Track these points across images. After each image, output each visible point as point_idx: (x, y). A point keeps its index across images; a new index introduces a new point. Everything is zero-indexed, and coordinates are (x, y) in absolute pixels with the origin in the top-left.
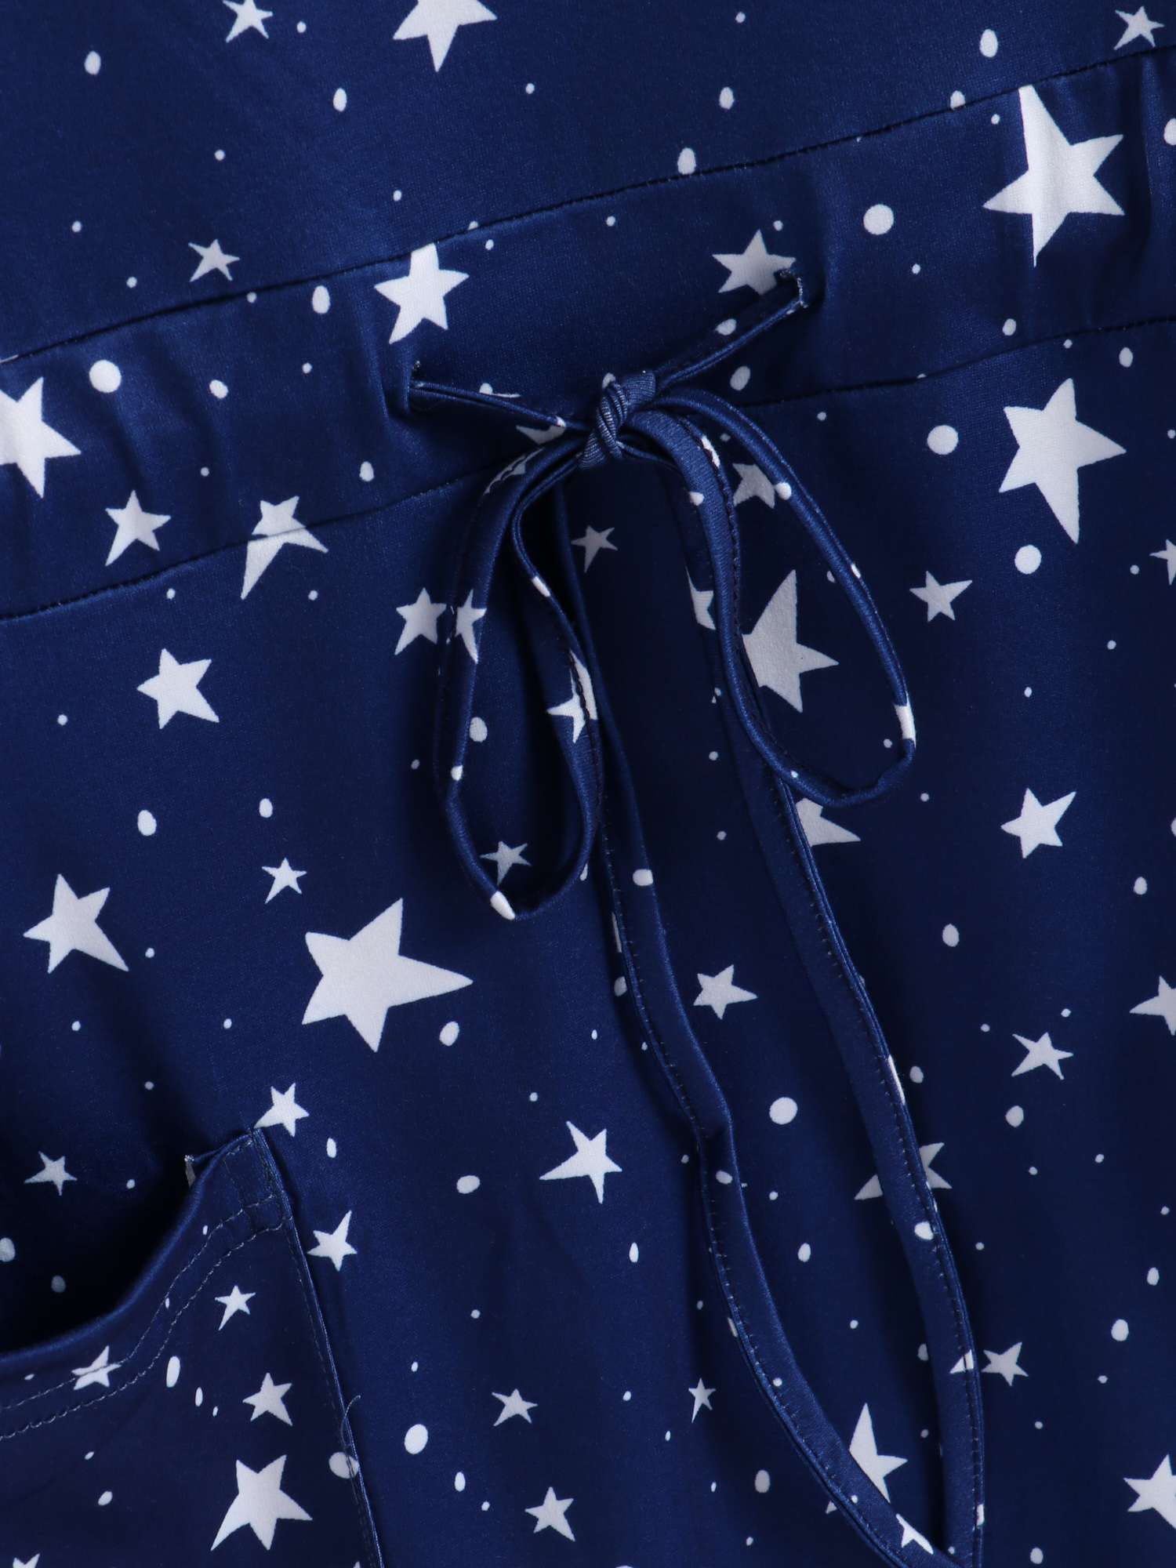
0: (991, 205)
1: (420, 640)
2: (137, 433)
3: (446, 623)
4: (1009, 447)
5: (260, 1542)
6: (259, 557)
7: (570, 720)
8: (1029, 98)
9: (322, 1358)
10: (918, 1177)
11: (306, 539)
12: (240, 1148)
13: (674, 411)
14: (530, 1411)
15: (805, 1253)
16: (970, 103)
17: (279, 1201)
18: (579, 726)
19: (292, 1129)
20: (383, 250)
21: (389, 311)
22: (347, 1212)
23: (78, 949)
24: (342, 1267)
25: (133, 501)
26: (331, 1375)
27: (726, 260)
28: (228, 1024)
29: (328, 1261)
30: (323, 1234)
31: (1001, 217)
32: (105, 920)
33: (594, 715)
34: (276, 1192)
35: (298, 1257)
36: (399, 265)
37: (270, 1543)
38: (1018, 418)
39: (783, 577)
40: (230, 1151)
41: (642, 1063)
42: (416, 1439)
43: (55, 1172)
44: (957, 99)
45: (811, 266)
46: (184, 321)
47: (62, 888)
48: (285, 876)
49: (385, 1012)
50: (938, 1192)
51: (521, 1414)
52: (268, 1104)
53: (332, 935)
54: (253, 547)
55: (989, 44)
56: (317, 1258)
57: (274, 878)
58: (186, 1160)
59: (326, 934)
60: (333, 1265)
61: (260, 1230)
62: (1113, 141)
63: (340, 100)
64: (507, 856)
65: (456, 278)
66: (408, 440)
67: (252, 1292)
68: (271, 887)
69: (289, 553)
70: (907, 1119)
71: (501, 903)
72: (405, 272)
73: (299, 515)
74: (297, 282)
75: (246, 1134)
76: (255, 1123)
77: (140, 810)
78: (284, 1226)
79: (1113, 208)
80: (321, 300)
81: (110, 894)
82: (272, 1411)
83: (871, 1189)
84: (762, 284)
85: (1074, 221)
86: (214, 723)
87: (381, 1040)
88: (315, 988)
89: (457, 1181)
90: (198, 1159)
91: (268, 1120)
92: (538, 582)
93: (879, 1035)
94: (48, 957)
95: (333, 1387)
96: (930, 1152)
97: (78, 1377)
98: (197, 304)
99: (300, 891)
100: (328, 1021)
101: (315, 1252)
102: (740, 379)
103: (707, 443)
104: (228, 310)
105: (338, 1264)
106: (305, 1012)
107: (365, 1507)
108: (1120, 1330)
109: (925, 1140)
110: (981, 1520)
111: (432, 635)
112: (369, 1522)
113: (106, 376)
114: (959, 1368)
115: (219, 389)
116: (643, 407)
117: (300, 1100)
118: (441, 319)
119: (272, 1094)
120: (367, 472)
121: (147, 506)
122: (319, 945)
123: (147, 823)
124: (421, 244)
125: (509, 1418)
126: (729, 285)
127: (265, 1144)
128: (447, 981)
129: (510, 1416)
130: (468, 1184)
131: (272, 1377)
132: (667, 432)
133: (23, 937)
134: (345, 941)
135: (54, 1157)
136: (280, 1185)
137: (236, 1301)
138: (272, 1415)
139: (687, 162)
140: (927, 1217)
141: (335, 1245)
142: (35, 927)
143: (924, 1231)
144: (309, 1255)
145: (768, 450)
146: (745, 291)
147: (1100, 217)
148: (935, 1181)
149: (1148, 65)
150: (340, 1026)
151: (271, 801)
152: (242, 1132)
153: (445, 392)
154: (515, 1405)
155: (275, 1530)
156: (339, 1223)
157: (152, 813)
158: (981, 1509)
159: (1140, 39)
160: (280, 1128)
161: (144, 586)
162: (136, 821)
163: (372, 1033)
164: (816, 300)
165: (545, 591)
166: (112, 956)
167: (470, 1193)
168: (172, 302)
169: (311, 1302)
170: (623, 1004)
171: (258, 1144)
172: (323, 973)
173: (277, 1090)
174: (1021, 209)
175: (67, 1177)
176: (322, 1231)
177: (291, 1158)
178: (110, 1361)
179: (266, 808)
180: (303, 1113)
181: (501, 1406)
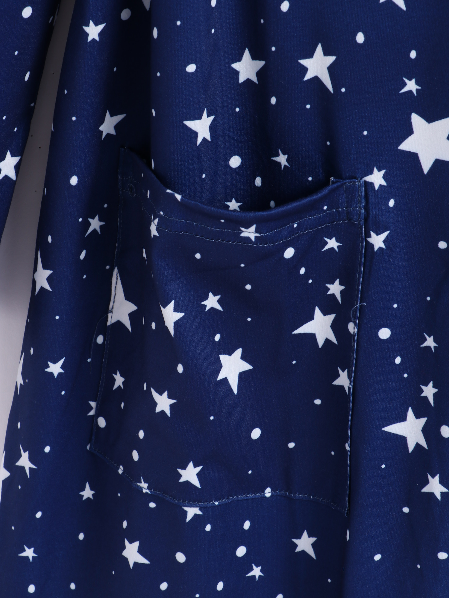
5: (318, 343)
9: (357, 282)
12: (353, 184)
14: (435, 347)
17: (360, 212)
19: (377, 187)
22: (388, 231)
23: (318, 76)
24: (377, 250)
26: (358, 291)
28: (365, 133)
29: (372, 246)
30: (374, 234)
32: (331, 69)
34: (360, 208)
35: (362, 238)
37: (321, 346)
40: (348, 183)
42: (385, 333)
43: (282, 159)
47: (319, 49)
48: (411, 86)
49: (434, 160)
51: (431, 346)
52: (371, 173)
53: (423, 119)
56: (369, 242)
57: (407, 84)
58: (331, 178)
59: (421, 117)
60: (374, 248)
61: (349, 220)
67: (341, 243)
68: (404, 87)
75: (357, 179)
76: (363, 177)
77: (359, 31)
78: (359, 223)
81: (336, 60)
82: (336, 294)
86: (403, 10)
87: (429, 170)
88: (409, 137)
89: (439, 242)
90: (334, 180)
91: (368, 179)
94: (306, 74)
95: (358, 296)
97: (243, 232)
99: (416, 95)
100: (410, 152)
101: (369, 239)
105: (376, 249)
106: (401, 144)
107: (354, 348)
112: (354, 355)
117: (385, 177)
119: (374, 170)
122: (416, 120)
123: (360, 38)
125: (427, 346)
127: (363, 188)
129: (427, 345)
130: (443, 245)
131: (340, 281)
133: (298, 61)
134: (427, 123)
135: (284, 154)
136: (363, 207)
137: (332, 244)
138: (335, 296)
141: (378, 240)
142: (304, 60)
144: (367, 240)
150: (413, 157)
151: (417, 52)
152: (355, 178)
154: (430, 342)
155: (324, 342)
156: (382, 233)
157: (364, 35)
160: (372, 184)
162: (356, 35)
163: (425, 168)
166: (329, 85)
167: (442, 249)
169: (361, 258)
171: (360, 186)
172: (414, 132)
173: (377, 169)
175: (286, 164)
176: (374, 232)
177: (372, 198)
178: (256, 231)
179: (413, 54)
180: (384, 183)
181: (425, 340)
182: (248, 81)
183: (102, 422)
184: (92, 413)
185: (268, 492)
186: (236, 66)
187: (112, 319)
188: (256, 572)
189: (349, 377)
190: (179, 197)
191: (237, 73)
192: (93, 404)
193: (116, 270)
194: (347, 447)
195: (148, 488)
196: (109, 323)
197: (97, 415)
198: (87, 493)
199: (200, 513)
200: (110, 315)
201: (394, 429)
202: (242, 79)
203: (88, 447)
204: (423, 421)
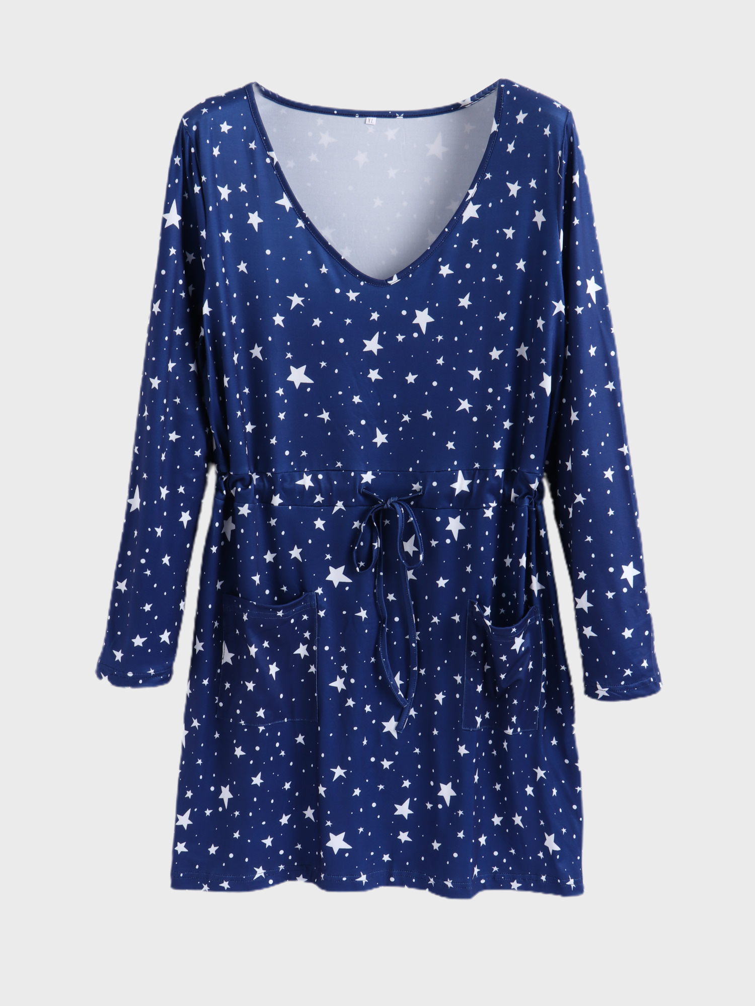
0: (451, 486)
1: (356, 528)
2: (323, 486)
3: (360, 526)
4: (448, 523)
6: (336, 509)
7: (375, 546)
8: (460, 472)
9: (316, 631)
10: (415, 636)
11: (343, 508)
13: (399, 504)
14: (345, 651)
15: (395, 643)
16: (451, 470)
17: (315, 604)
18: (376, 547)
19: (320, 594)
20: (363, 470)
21: (362, 479)
22: (325, 610)
23: (296, 557)
24: (322, 617)
25: (320, 495)
26: (316, 634)
27: (413, 485)
29: (320, 616)
30: (320, 611)
31: (452, 488)
32: (300, 553)
33: (379, 546)
35: (316, 614)
36: (365, 472)
37: (303, 658)
38: (450, 519)
39: (413, 535)
40: (310, 594)
41: (376, 604)
42: (327, 648)
43: (285, 588)
44: (449, 469)
45: (424, 489)
46: (333, 472)
47: (296, 547)
48: (328, 557)
49: (338, 582)
50: (418, 640)
52: (317, 589)
53: (333, 568)
54: (335, 507)
55: (456, 463)
61: (311, 607)
62: (471, 481)
63: (362, 447)
64: (362, 564)
65: (374, 477)
66: (361, 498)
67: (308, 617)
68: (326, 558)
69: (340, 509)
70: (415, 627)
71: (358, 569)
72: (366, 474)
73: (343, 504)
74: (350, 471)
77: (310, 539)
78: (315, 608)
79: (468, 491)
80: (353, 474)
81: (302, 550)
83: (407, 637)
84: (418, 490)
85: (462, 491)
86: (324, 531)
88: (329, 575)
90: (304, 593)
91: (316, 591)
92: (374, 523)
93: (413, 610)
94: (291, 556)
95: (315, 636)
96: (418, 633)
97: (277, 613)
98: (336, 470)
99: (330, 560)
101: (319, 614)
102: (412, 503)
103: (402, 509)
104: (340, 472)
106: (327, 578)
107: (316, 656)
108: (439, 669)
109: (417, 631)
110: (413, 696)
111: (358, 528)
112: (316, 659)
113: (320, 477)
114: (414, 669)
115: (335, 483)
116: (395, 502)
117: (322, 590)
118: (370, 482)
120: (353, 500)
121: (321, 496)
122: (331, 568)
123: (310, 541)
124: (369, 471)
126: (413, 489)
127: (315, 595)
128: (349, 580)
129: (342, 651)
130: (344, 612)
131: (308, 631)
132: (397, 506)
133: (288, 552)
134: (335, 569)
135: (285, 586)
136: (316, 602)
137: (306, 617)
138: (307, 637)
139: (411, 469)
140: (415, 643)
141: (322, 614)
142: (291, 551)
143: (414, 645)
145: (412, 513)
146: (415, 490)
147: (466, 491)
148: (418, 638)
149: (477, 471)
150: (331, 582)
152: (312, 592)
153: (367, 492)
154: (343, 649)
155: (304, 656)
156: (323, 611)
158: (414, 694)
159: (477, 467)
160: (318, 593)
161: (318, 508)
162: (308, 541)
163: (336, 585)
164: (423, 493)
165: (375, 525)
166: (300, 559)
167: (344, 614)
168: (332, 469)
169: (316, 621)
170: (375, 593)
172: (331, 573)
173: (319, 588)
174: (455, 487)
175: (286, 590)
177: (318, 598)
178: (283, 613)
179: (328, 546)
180: (322, 592)
181: (341, 649)
182: (270, 562)
183: (221, 704)
184: (216, 702)
185: (286, 720)
186: (265, 557)
187: (223, 662)
188: (283, 753)
189: (315, 667)
190: (255, 603)
191: (266, 559)
192: (217, 698)
193: (224, 642)
194: (316, 695)
195: (244, 723)
196: (222, 664)
197: (219, 702)
198: (217, 735)
199: (264, 729)
200: (222, 660)
201: (332, 684)
202: (267, 561)
203: (216, 716)
204: (343, 679)
